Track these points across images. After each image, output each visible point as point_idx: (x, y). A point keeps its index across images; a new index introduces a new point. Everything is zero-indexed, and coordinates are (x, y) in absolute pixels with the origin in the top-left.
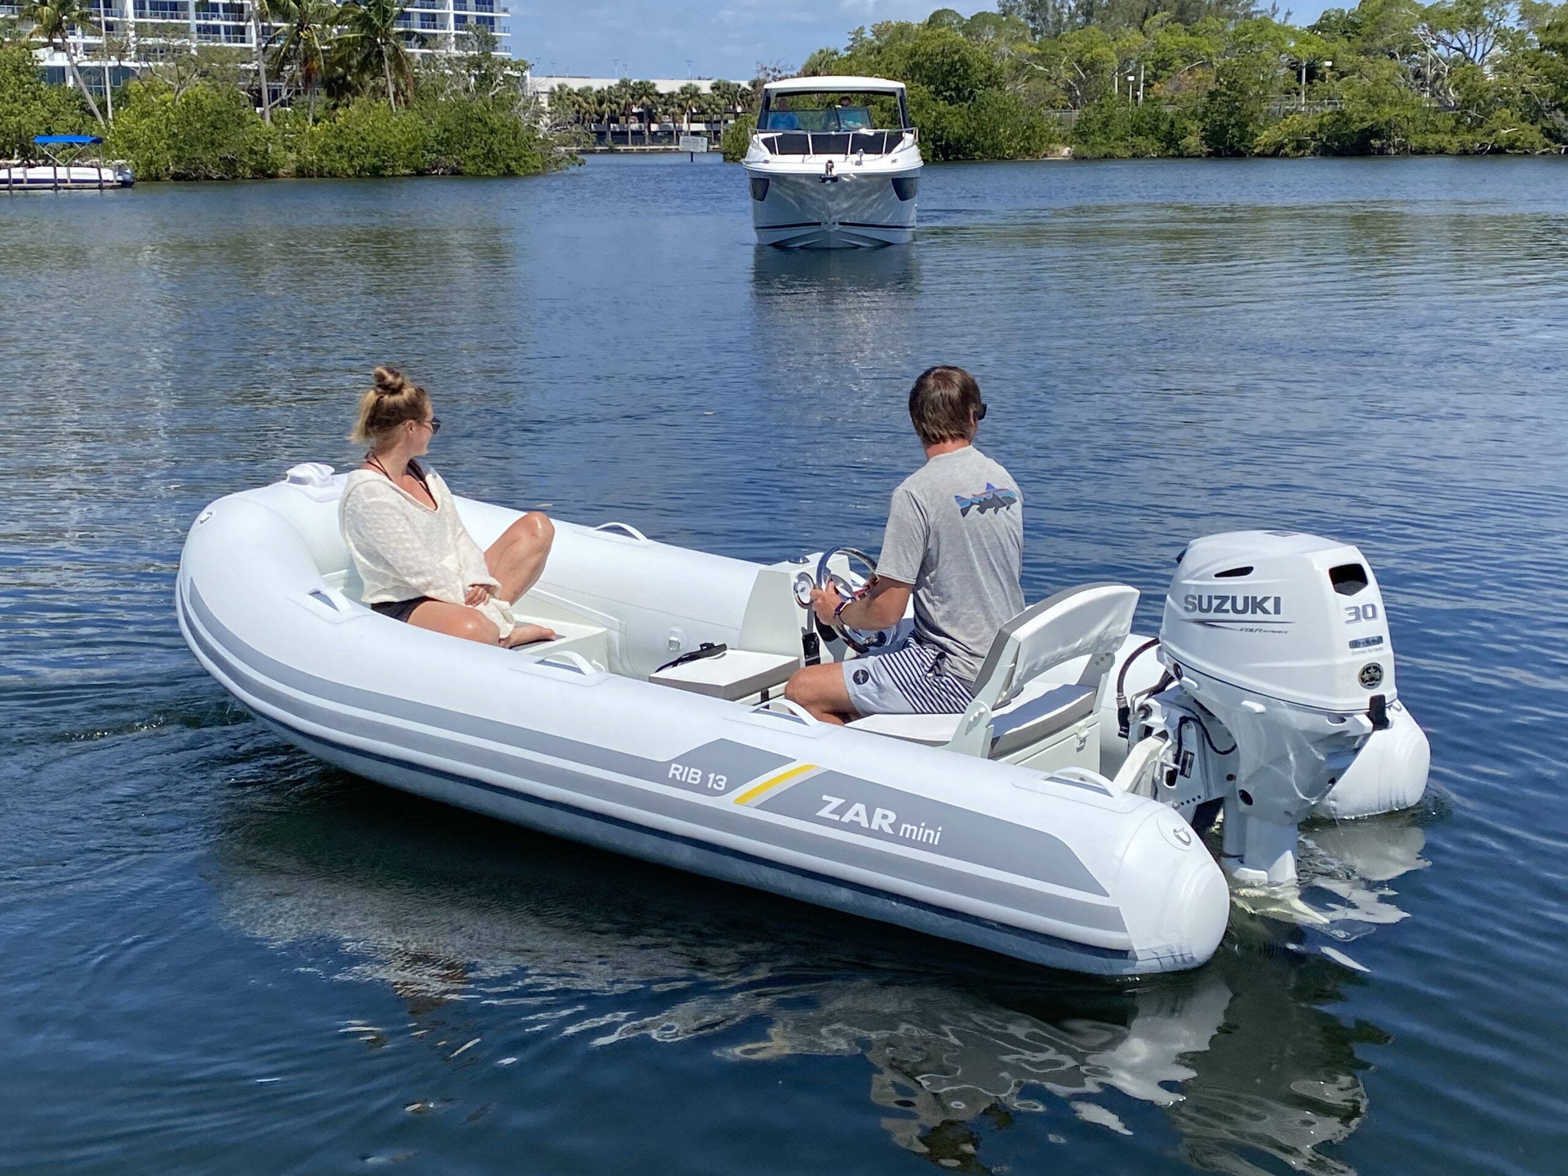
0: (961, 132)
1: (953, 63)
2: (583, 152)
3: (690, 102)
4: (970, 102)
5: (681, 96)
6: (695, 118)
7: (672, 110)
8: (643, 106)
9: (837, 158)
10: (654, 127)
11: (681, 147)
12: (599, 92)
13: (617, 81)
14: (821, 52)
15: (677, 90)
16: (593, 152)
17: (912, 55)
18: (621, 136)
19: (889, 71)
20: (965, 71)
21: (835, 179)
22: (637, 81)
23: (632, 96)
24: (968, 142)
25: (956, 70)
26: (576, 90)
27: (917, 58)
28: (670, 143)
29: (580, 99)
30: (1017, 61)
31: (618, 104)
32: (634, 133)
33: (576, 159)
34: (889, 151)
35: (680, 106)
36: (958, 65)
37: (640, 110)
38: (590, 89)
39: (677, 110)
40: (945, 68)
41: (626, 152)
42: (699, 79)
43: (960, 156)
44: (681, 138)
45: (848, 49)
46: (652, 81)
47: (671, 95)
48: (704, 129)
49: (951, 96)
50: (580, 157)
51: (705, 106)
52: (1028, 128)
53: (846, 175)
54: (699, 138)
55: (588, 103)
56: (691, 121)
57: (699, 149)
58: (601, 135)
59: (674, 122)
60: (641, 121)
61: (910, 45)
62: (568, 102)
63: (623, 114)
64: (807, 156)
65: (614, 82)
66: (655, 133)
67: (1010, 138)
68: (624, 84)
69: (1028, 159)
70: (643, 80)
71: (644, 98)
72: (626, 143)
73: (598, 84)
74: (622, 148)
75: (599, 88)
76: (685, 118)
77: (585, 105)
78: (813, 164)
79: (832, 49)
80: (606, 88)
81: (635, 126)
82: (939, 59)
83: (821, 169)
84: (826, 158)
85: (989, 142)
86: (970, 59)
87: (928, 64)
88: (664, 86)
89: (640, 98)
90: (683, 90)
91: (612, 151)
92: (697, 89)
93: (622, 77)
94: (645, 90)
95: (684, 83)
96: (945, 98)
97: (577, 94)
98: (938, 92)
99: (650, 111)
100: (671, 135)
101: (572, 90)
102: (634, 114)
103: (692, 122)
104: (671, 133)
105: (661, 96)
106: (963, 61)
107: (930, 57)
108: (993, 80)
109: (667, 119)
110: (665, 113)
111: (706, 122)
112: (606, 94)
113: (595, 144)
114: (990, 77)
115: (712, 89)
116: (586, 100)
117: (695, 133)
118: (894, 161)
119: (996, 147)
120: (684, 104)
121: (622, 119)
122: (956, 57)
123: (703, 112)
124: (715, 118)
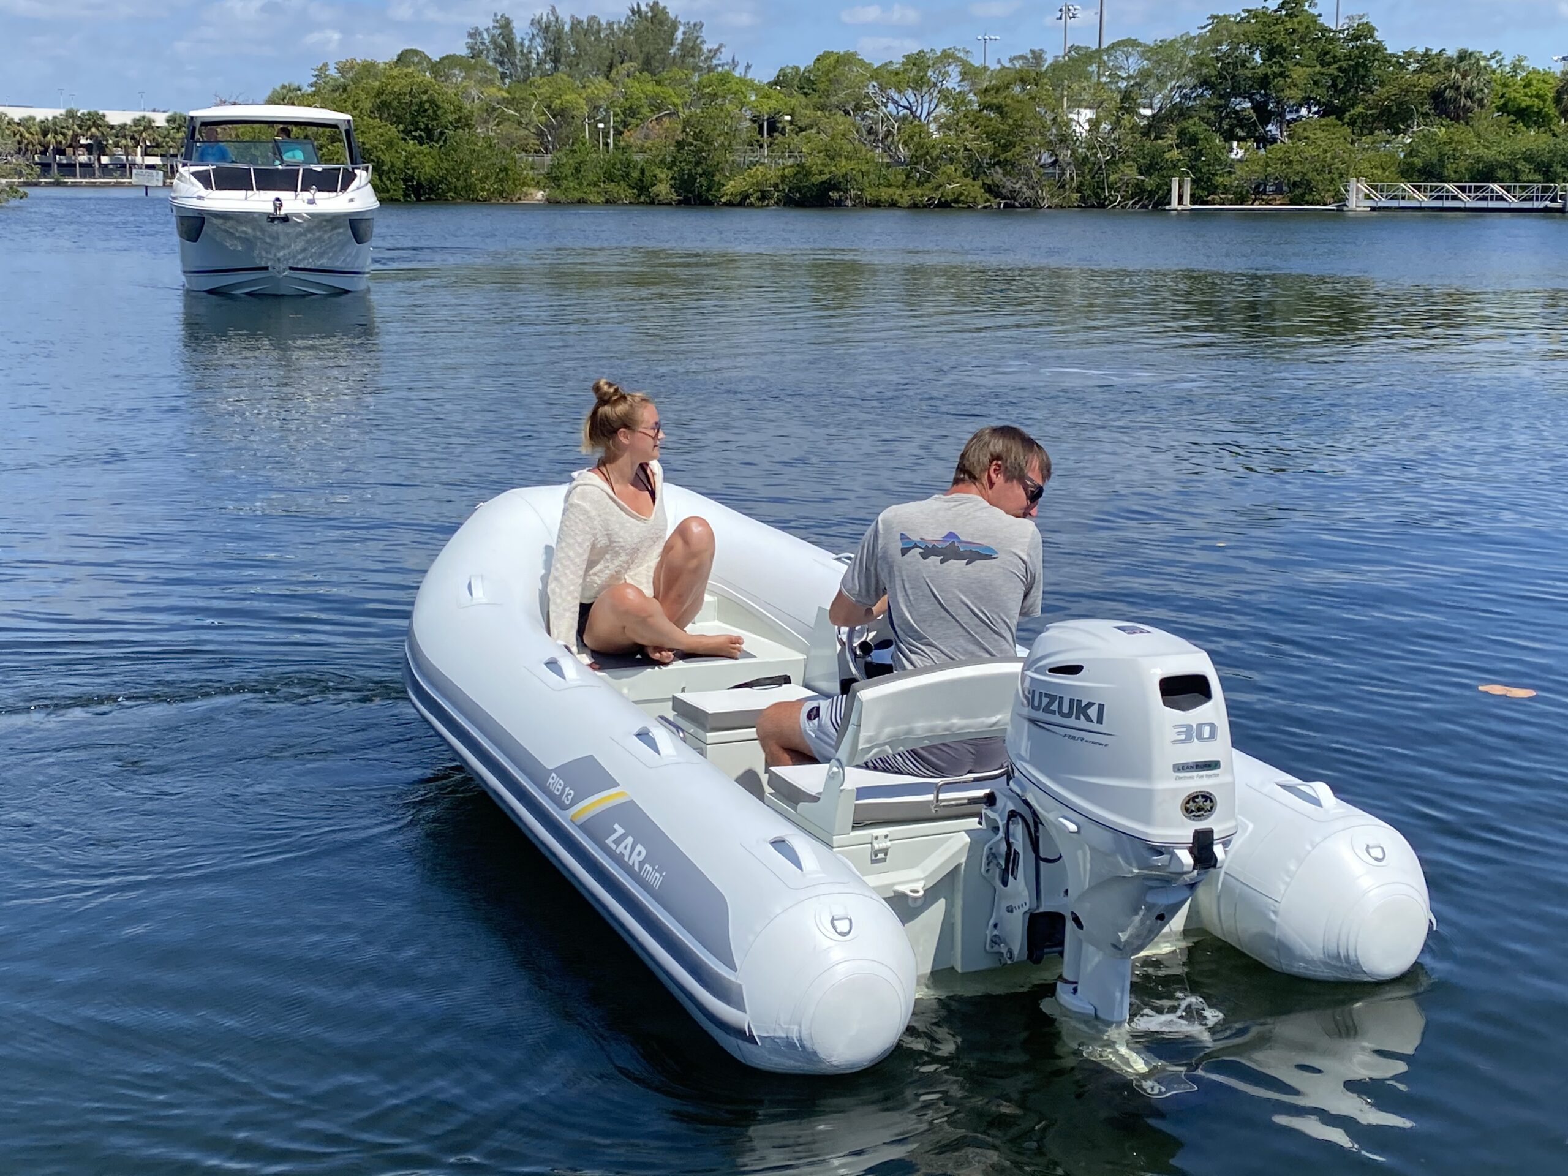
0: (432, 172)
1: (421, 104)
2: (26, 184)
3: (144, 135)
4: (441, 143)
5: (134, 129)
6: (149, 150)
7: (124, 142)
8: (92, 137)
9: (286, 196)
10: (105, 160)
11: (134, 180)
12: (42, 122)
13: (63, 111)
14: (284, 87)
15: (129, 122)
16: (37, 184)
17: (379, 93)
18: (68, 169)
19: (355, 108)
20: (435, 112)
21: (285, 219)
22: (85, 111)
23: (80, 127)
24: (440, 182)
25: (426, 111)
26: (17, 120)
27: (383, 97)
28: (123, 176)
29: (22, 129)
30: (487, 104)
31: (64, 134)
32: (81, 165)
33: (17, 192)
34: (344, 189)
35: (133, 138)
36: (427, 106)
37: (89, 141)
38: (33, 118)
39: (130, 143)
40: (414, 108)
41: (74, 185)
42: (154, 111)
43: (433, 196)
44: (134, 171)
45: (311, 85)
46: (101, 112)
47: (123, 127)
48: (160, 163)
49: (420, 136)
50: (21, 190)
51: (160, 140)
52: (501, 170)
53: (298, 215)
54: (154, 172)
55: (31, 133)
56: (145, 154)
57: (154, 183)
58: (46, 167)
59: (127, 155)
60: (90, 153)
61: (377, 83)
62: (7, 132)
63: (70, 146)
64: (250, 193)
65: (60, 112)
66: (106, 165)
67: (482, 181)
68: (71, 114)
69: (501, 201)
70: (92, 110)
71: (93, 130)
72: (75, 176)
73: (42, 114)
74: (70, 180)
75: (43, 118)
76: (139, 150)
77: (27, 135)
78: (259, 201)
79: (296, 84)
80: (50, 118)
81: (83, 158)
82: (408, 98)
83: (269, 208)
84: (272, 195)
85: (461, 184)
86: (439, 99)
87: (395, 103)
88: (115, 118)
89: (89, 128)
90: (137, 122)
91: (58, 184)
92: (150, 121)
93: (69, 108)
94: (95, 120)
95: (137, 115)
96: (414, 138)
97: (19, 124)
98: (406, 132)
99: (100, 143)
100: (123, 168)
101: (12, 119)
102: (82, 146)
103: (147, 155)
104: (124, 166)
105: (112, 127)
106: (432, 101)
107: (398, 96)
108: (463, 122)
109: (119, 151)
110: (117, 145)
111: (162, 156)
112: (50, 124)
113: (39, 177)
114: (460, 118)
115: (168, 121)
116: (28, 129)
117: (149, 167)
118: (351, 200)
119: (469, 188)
120: (137, 136)
121: (69, 151)
122: (425, 98)
123: (158, 146)
124: (172, 151)
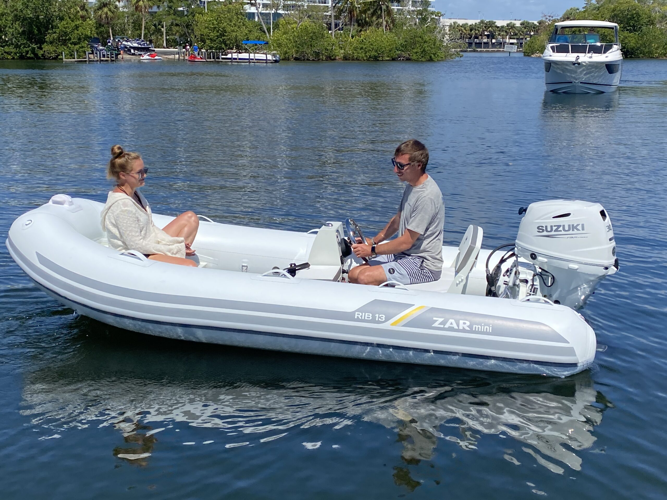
0: (634, 45)
1: (632, 15)
2: (461, 51)
3: (511, 30)
4: (639, 32)
5: (507, 28)
6: (512, 37)
7: (502, 33)
8: (490, 31)
9: (581, 55)
10: (494, 41)
11: (505, 49)
12: (471, 25)
13: (479, 21)
14: (571, 9)
15: (505, 25)
16: (466, 51)
18: (479, 45)
19: (602, 17)
20: (638, 18)
21: (579, 64)
22: (488, 21)
23: (485, 27)
24: (637, 50)
25: (634, 18)
26: (461, 25)
27: (615, 12)
28: (500, 48)
29: (463, 28)
30: (663, 14)
31: (479, 31)
32: (484, 43)
33: (459, 54)
34: (605, 53)
35: (506, 32)
36: (635, 16)
37: (488, 33)
38: (467, 24)
39: (504, 33)
40: (629, 17)
41: (481, 51)
42: (515, 20)
43: (633, 56)
44: (506, 46)
45: (584, 8)
46: (494, 21)
47: (503, 27)
48: (516, 42)
49: (630, 29)
50: (461, 53)
51: (517, 32)
53: (584, 62)
54: (514, 46)
55: (466, 30)
56: (510, 38)
57: (513, 51)
58: (470, 44)
59: (503, 39)
60: (488, 38)
61: (613, 6)
62: (457, 30)
63: (481, 35)
64: (568, 54)
66: (494, 43)
67: (657, 49)
68: (482, 22)
69: (665, 58)
70: (490, 20)
71: (490, 28)
72: (481, 48)
73: (471, 22)
74: (479, 50)
76: (508, 37)
77: (464, 31)
78: (570, 57)
79: (577, 7)
80: (474, 24)
81: (485, 40)
82: (626, 12)
83: (573, 60)
84: (576, 55)
85: (647, 50)
86: (641, 13)
87: (621, 15)
88: (499, 23)
90: (508, 25)
91: (474, 51)
92: (514, 24)
93: (482, 19)
94: (491, 24)
95: (508, 22)
96: (627, 30)
97: (461, 26)
98: (624, 27)
99: (493, 34)
100: (501, 44)
101: (459, 24)
102: (485, 35)
105: (498, 27)
106: (637, 14)
107: (622, 12)
108: (651, 22)
109: (499, 37)
110: (499, 35)
111: (517, 39)
112: (473, 27)
113: (467, 48)
114: (649, 21)
115: (521, 24)
116: (465, 29)
117: (512, 44)
118: (607, 57)
119: (650, 53)
120: (508, 31)
121: (480, 37)
122: (634, 12)
123: (516, 34)
124: (521, 37)
